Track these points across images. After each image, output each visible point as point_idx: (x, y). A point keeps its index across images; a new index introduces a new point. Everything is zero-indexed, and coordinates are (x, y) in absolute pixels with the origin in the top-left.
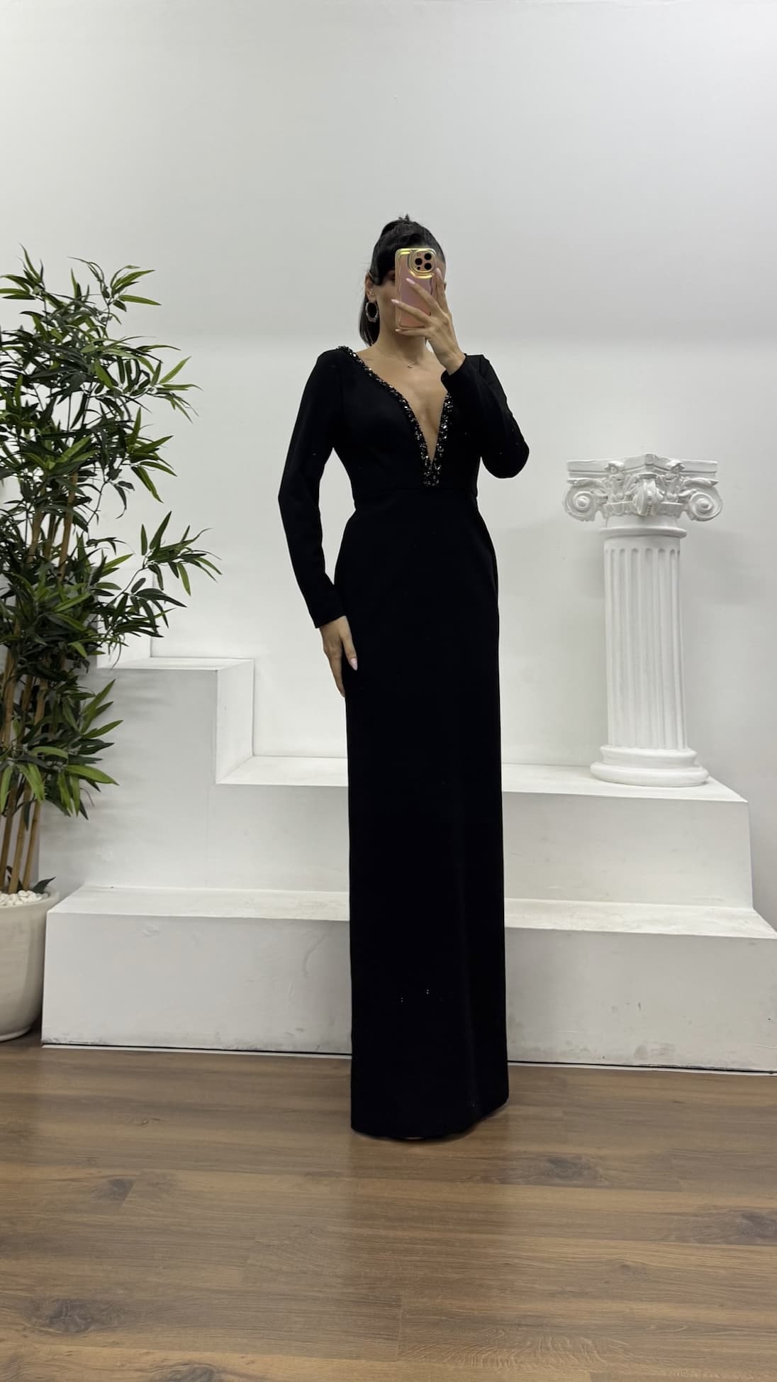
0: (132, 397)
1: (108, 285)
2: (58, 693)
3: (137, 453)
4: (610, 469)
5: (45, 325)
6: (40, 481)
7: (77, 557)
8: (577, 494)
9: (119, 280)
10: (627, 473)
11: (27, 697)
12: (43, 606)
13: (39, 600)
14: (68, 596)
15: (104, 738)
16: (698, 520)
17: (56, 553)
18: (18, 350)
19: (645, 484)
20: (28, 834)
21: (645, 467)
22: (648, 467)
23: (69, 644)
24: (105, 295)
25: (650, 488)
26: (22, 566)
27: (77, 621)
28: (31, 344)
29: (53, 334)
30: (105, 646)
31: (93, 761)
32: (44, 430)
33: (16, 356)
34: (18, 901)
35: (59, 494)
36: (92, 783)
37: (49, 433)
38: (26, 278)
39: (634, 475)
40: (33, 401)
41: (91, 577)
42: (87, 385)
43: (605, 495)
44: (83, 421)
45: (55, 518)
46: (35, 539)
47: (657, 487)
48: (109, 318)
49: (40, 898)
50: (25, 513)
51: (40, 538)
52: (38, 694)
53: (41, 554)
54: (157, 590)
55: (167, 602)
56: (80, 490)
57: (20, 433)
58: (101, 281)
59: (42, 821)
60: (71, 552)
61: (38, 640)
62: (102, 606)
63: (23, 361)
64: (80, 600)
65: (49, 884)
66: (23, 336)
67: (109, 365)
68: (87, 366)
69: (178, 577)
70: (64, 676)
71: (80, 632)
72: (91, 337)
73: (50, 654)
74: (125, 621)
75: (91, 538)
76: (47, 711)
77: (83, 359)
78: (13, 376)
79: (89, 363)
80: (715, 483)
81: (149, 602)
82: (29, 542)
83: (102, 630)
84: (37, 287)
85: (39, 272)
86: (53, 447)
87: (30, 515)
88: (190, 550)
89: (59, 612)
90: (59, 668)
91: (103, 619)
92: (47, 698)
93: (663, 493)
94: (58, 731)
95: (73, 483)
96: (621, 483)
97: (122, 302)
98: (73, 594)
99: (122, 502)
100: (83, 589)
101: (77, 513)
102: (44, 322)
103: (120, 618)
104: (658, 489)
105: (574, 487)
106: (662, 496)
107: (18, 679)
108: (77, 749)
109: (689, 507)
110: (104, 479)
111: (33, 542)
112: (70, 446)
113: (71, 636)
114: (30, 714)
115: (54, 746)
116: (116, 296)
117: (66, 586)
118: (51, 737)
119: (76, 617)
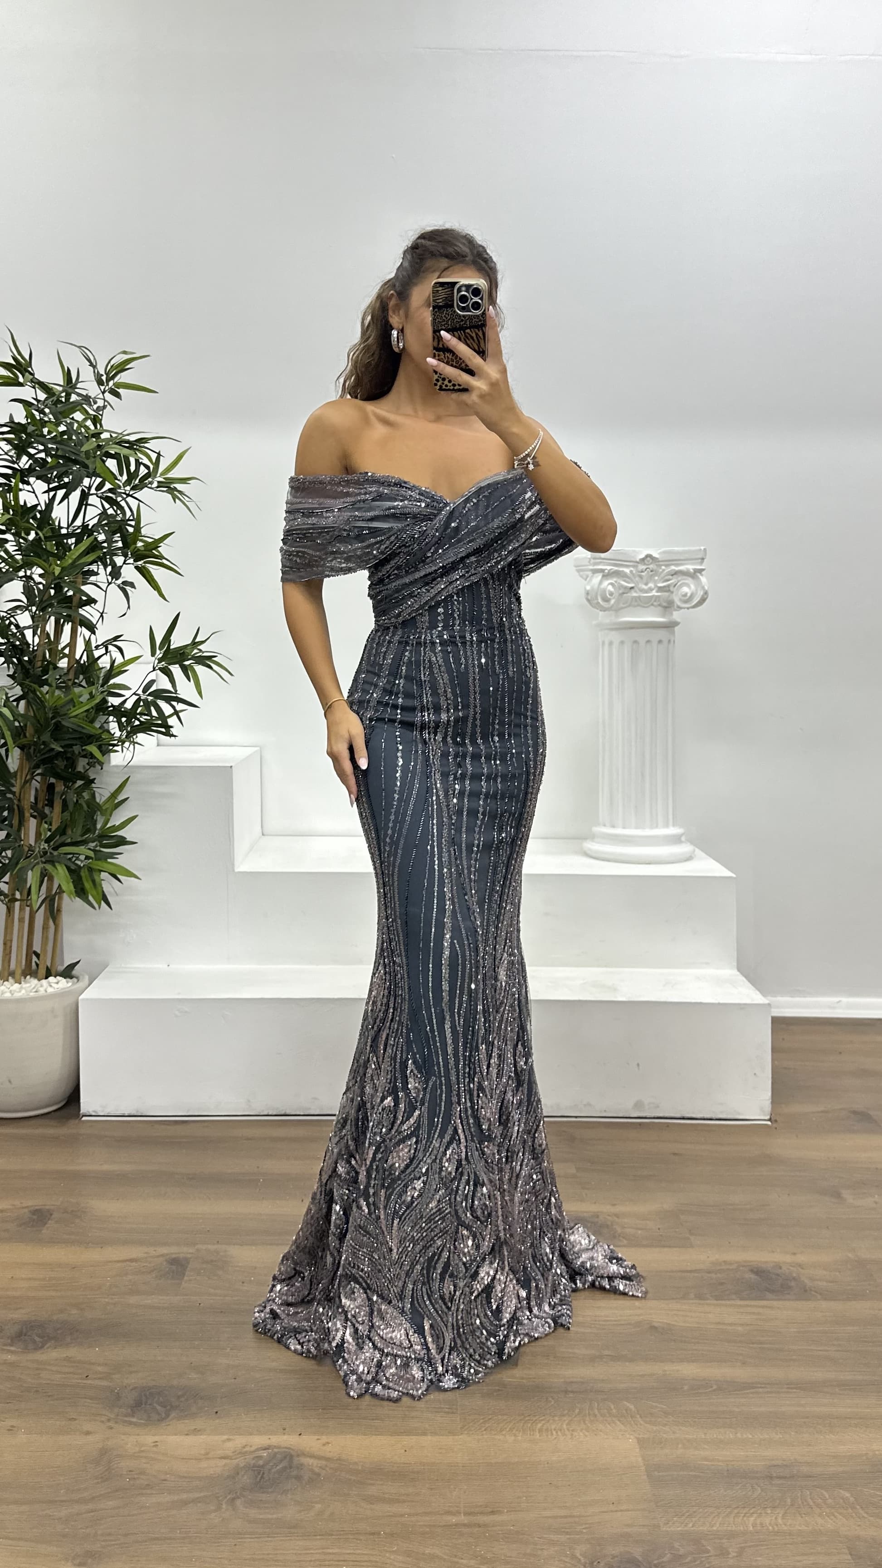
1: (102, 372)
2: (74, 793)
3: (140, 552)
5: (36, 413)
7: (85, 661)
9: (114, 365)
11: (42, 796)
12: (55, 711)
13: (50, 705)
14: (81, 699)
17: (63, 656)
18: (9, 441)
20: (52, 927)
23: (82, 748)
24: (100, 382)
26: (31, 671)
27: (89, 725)
28: (23, 436)
29: (46, 424)
30: (118, 747)
32: (44, 530)
33: (7, 448)
34: (48, 987)
35: (63, 595)
36: (114, 876)
37: (49, 533)
38: (14, 363)
40: (31, 501)
41: (101, 679)
42: (86, 482)
44: (83, 518)
45: (60, 620)
48: (104, 407)
51: (45, 640)
52: (54, 794)
53: (48, 656)
54: (169, 690)
55: (180, 703)
56: (84, 591)
57: (20, 534)
58: (93, 366)
59: (66, 913)
60: (80, 656)
61: (52, 745)
62: (113, 706)
63: (16, 453)
64: (92, 704)
65: (76, 968)
66: (14, 427)
69: (189, 679)
70: (80, 776)
71: (94, 734)
73: (64, 756)
74: (137, 722)
75: (99, 640)
76: (65, 808)
78: (9, 471)
84: (26, 373)
85: (27, 357)
86: (55, 548)
88: (200, 650)
89: (73, 717)
92: (64, 797)
95: (77, 585)
97: (117, 389)
98: (84, 697)
99: (126, 602)
100: (94, 691)
101: (82, 615)
102: (35, 409)
103: (133, 719)
108: (98, 843)
110: (108, 579)
112: (72, 547)
113: (85, 739)
119: (89, 720)
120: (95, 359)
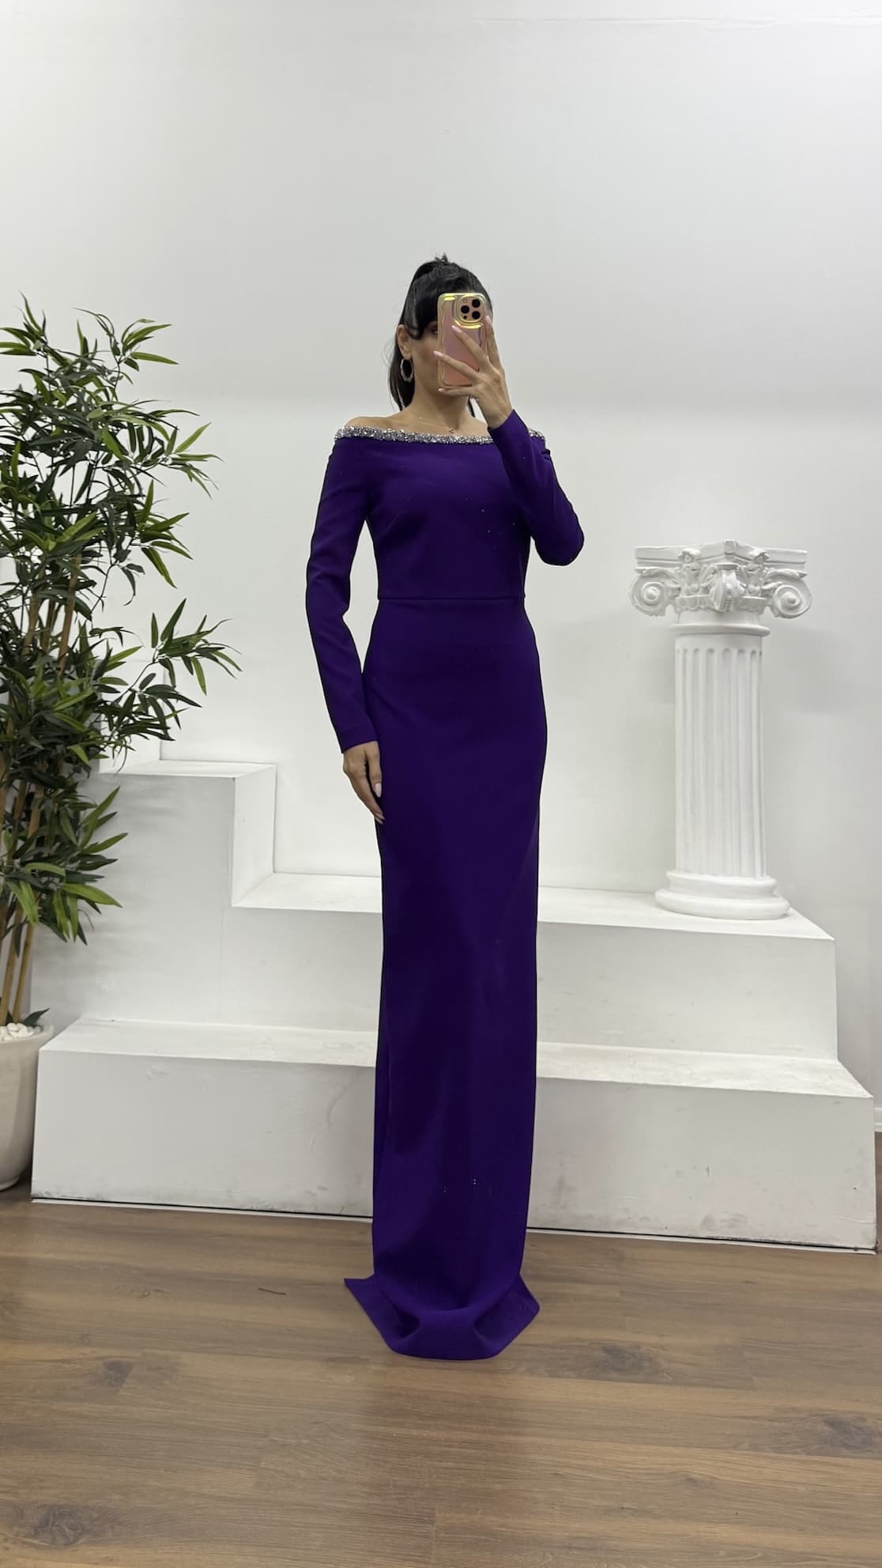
0: (143, 468)
1: (119, 340)
2: (54, 802)
3: (148, 532)
4: (684, 558)
5: (46, 384)
6: (39, 562)
7: (78, 649)
8: (645, 585)
10: (703, 563)
11: (21, 804)
12: (40, 705)
13: (35, 697)
14: (68, 693)
15: (105, 853)
16: (783, 616)
17: (55, 644)
18: (15, 413)
19: (724, 576)
20: (19, 961)
21: (724, 556)
22: (728, 556)
23: (68, 748)
24: (115, 351)
25: (730, 580)
26: (17, 658)
27: (76, 722)
28: (31, 407)
29: (56, 396)
30: (108, 751)
31: (93, 878)
32: (43, 504)
33: (14, 420)
34: (7, 1035)
35: (59, 576)
36: (93, 904)
37: (49, 508)
38: (25, 330)
39: (712, 565)
40: (31, 472)
41: (94, 671)
42: (92, 455)
43: (678, 586)
44: (88, 495)
45: (54, 604)
46: (32, 627)
47: (738, 579)
48: (119, 378)
49: (32, 1033)
50: (21, 597)
51: (37, 626)
52: (33, 803)
53: (39, 644)
54: (168, 686)
55: (179, 701)
56: (83, 573)
57: (17, 508)
58: (111, 335)
59: (34, 946)
60: (73, 642)
61: (33, 743)
62: (105, 704)
63: (21, 425)
64: (80, 698)
65: (42, 1017)
66: (22, 397)
67: (118, 431)
68: (94, 432)
69: (192, 673)
70: (62, 783)
71: (82, 733)
72: (98, 399)
73: (46, 757)
74: (131, 722)
75: (94, 627)
76: (42, 821)
77: (89, 424)
78: (11, 442)
79: (96, 428)
80: (803, 575)
81: (160, 701)
82: (25, 630)
83: (105, 730)
84: (38, 342)
85: (41, 326)
86: (54, 524)
87: (28, 601)
88: (206, 642)
89: (58, 711)
90: (56, 774)
91: (106, 719)
92: (43, 807)
93: (745, 585)
94: (54, 844)
95: (75, 566)
96: (696, 574)
97: (134, 360)
98: (73, 690)
99: (130, 586)
100: (85, 683)
101: (78, 599)
102: (46, 380)
103: (126, 718)
104: (738, 582)
105: (643, 577)
106: (743, 589)
107: (10, 784)
108: (76, 865)
109: (774, 603)
110: (111, 561)
111: (29, 630)
112: (73, 523)
113: (70, 738)
114: (24, 824)
115: (50, 862)
116: (128, 353)
117: (67, 681)
118: (46, 851)
119: (76, 716)
120: (112, 327)
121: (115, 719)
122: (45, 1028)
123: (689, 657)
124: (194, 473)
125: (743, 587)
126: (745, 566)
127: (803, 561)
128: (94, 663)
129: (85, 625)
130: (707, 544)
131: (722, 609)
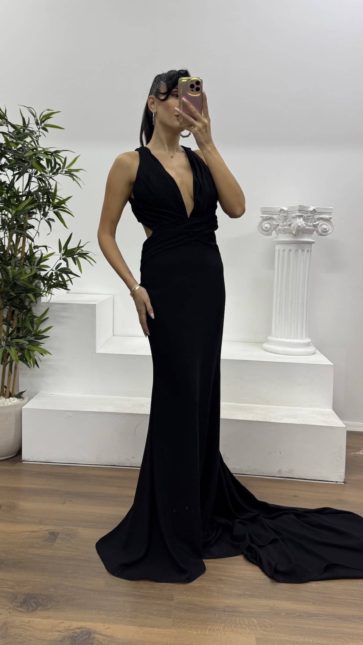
0: (53, 175)
1: (39, 119)
2: (23, 315)
3: (56, 205)
4: (281, 211)
5: (8, 138)
7: (29, 254)
8: (264, 223)
9: (44, 116)
10: (289, 214)
11: (10, 315)
12: (14, 277)
13: (12, 274)
14: (26, 272)
15: (45, 334)
16: (321, 235)
17: (19, 252)
19: (298, 220)
20: (13, 375)
21: (298, 211)
22: (300, 211)
23: (27, 294)
24: (37, 124)
25: (300, 222)
26: (3, 259)
27: (30, 284)
28: (3, 149)
30: (44, 294)
31: (39, 344)
32: (10, 193)
34: (9, 402)
35: (19, 224)
36: (40, 353)
37: (13, 195)
40: (4, 178)
41: (36, 263)
42: (31, 170)
43: (278, 224)
45: (18, 235)
46: (9, 245)
47: (303, 220)
48: (40, 136)
49: (19, 401)
50: (3, 234)
51: (12, 244)
52: (14, 315)
53: (13, 251)
54: (67, 269)
55: (72, 275)
56: (29, 222)
58: (35, 116)
59: (18, 370)
60: (27, 251)
61: (12, 293)
62: (41, 275)
64: (31, 275)
65: (23, 394)
68: (30, 161)
69: (76, 264)
70: (25, 308)
71: (32, 288)
72: (31, 146)
73: (18, 299)
74: (52, 283)
75: (35, 245)
76: (18, 323)
77: (27, 158)
79: (30, 159)
81: (64, 275)
82: (7, 244)
83: (42, 287)
84: (3, 120)
85: (4, 112)
87: (8, 234)
88: (81, 251)
89: (22, 280)
90: (23, 304)
91: (42, 282)
92: (18, 316)
94: (24, 330)
95: (26, 220)
96: (286, 218)
97: (45, 127)
98: (28, 271)
99: (49, 228)
100: (33, 269)
101: (28, 234)
103: (50, 282)
104: (303, 222)
105: (263, 220)
106: (305, 225)
107: (5, 307)
108: (33, 338)
109: (318, 229)
110: (41, 217)
112: (24, 201)
113: (28, 290)
114: (11, 322)
115: (22, 339)
116: (43, 124)
117: (26, 267)
118: (21, 334)
119: (29, 282)
120: (35, 112)
121: (46, 282)
122: (25, 398)
123: (281, 252)
124: (74, 177)
125: (305, 224)
126: (306, 215)
127: (332, 212)
128: (36, 260)
129: (31, 243)
130: (290, 206)
131: (297, 233)
